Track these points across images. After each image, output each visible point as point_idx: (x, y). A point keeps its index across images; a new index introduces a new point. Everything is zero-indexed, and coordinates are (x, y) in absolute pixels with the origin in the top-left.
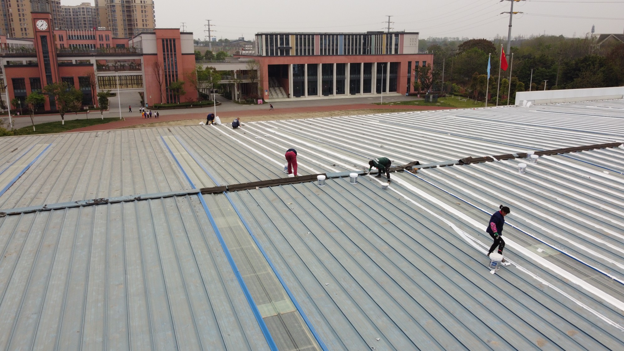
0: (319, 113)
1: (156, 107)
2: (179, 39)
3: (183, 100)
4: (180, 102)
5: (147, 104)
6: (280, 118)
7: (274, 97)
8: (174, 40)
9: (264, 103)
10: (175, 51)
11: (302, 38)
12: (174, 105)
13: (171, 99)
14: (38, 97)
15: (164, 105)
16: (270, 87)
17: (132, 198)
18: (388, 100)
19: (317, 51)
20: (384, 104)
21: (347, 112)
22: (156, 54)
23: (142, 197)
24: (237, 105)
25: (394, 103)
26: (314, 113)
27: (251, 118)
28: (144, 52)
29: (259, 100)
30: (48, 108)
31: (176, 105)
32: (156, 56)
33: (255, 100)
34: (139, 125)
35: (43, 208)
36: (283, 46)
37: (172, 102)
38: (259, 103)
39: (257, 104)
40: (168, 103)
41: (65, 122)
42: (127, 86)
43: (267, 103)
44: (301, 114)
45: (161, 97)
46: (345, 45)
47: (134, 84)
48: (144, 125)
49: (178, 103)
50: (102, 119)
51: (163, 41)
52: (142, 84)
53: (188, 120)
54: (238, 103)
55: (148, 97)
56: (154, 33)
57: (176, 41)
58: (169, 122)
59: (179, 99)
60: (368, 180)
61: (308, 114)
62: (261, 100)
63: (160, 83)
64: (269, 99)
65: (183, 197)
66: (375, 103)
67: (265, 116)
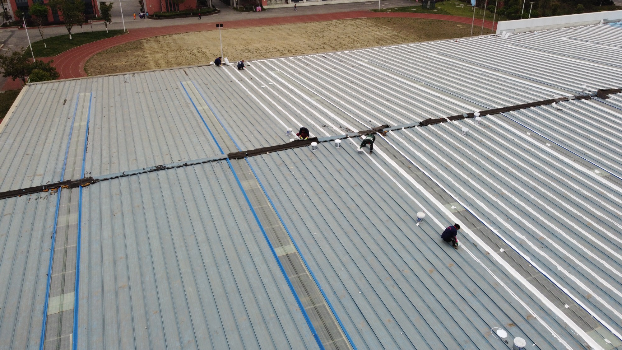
0: (318, 23)
1: (156, 16)
3: (182, 7)
4: (180, 10)
5: (147, 12)
6: (279, 30)
7: (272, 2)
9: (263, 10)
12: (174, 14)
13: (171, 7)
15: (164, 14)
17: (182, 164)
18: (386, 5)
20: (382, 10)
21: (344, 21)
23: (188, 163)
24: (236, 12)
25: (391, 9)
26: (312, 24)
27: (251, 30)
29: (258, 8)
30: (51, 19)
31: (177, 13)
33: (253, 7)
34: (144, 39)
35: (123, 175)
37: (171, 10)
38: (258, 10)
39: (255, 11)
40: (168, 10)
43: (265, 10)
44: (299, 25)
45: (161, 6)
48: (148, 39)
49: (178, 11)
50: (106, 31)
53: (190, 33)
54: (236, 9)
55: (148, 6)
58: (172, 35)
59: (178, 7)
60: (349, 143)
61: (306, 24)
62: (260, 7)
64: (267, 5)
65: (216, 162)
66: (373, 10)
67: (265, 28)
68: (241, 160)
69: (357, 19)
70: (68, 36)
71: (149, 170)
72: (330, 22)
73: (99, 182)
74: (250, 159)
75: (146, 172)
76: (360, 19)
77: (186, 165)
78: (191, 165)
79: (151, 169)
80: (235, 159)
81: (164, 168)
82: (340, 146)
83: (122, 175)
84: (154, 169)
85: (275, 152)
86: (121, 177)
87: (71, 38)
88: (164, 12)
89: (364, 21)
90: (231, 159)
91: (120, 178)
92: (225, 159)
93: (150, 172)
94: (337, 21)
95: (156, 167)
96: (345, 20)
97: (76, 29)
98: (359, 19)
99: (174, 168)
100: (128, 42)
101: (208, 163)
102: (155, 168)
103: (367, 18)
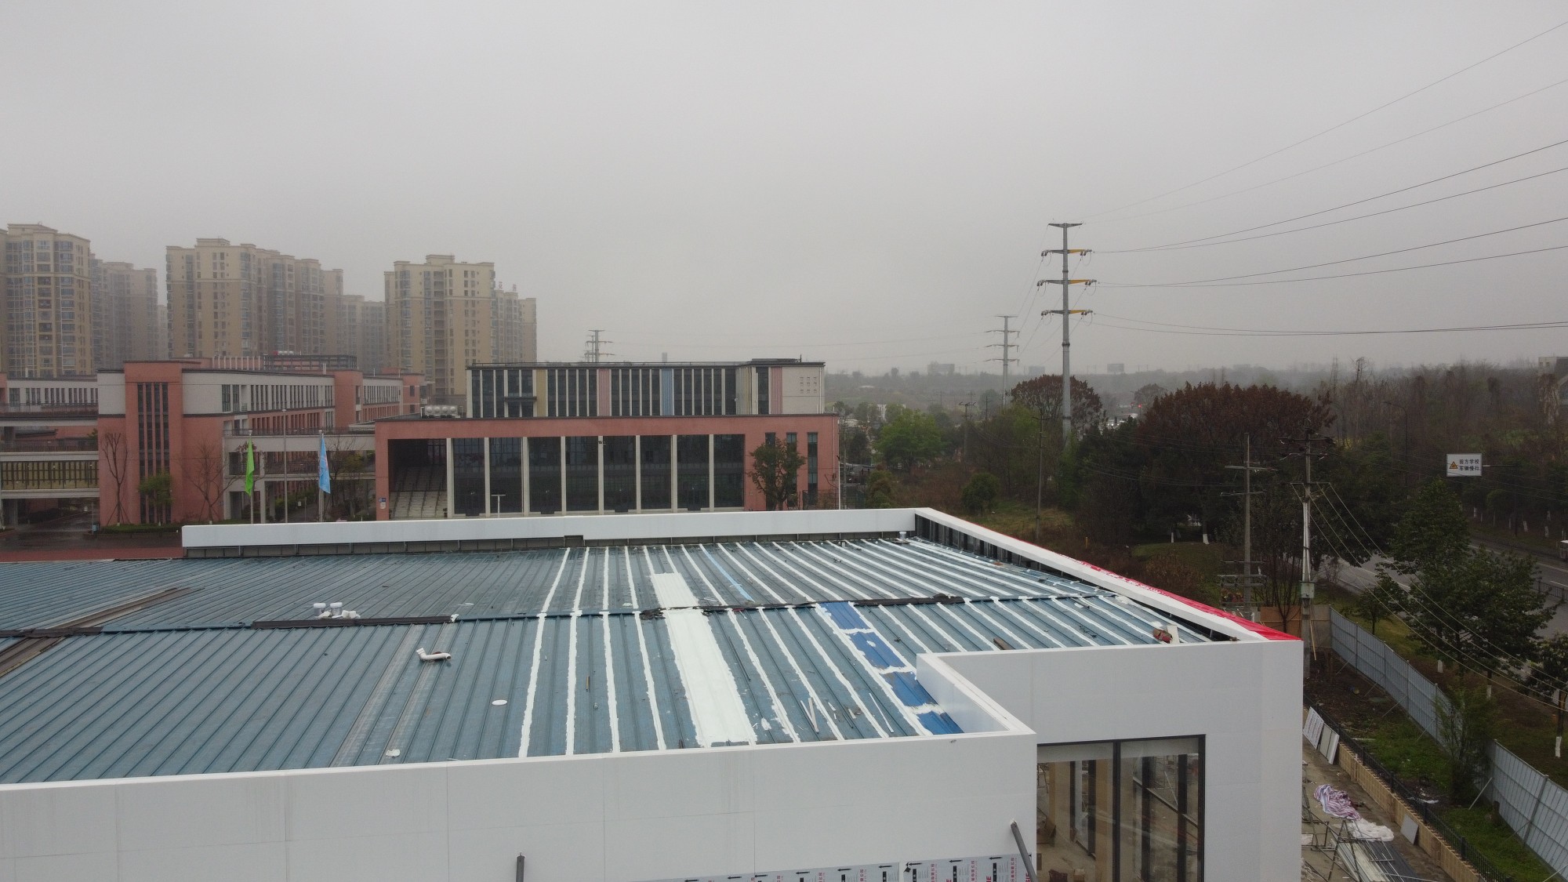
2: (179, 383)
5: (96, 524)
8: (165, 385)
10: (166, 409)
16: (391, 490)
19: (604, 406)
22: (122, 416)
28: (101, 412)
31: (151, 527)
32: (122, 419)
46: (678, 391)
47: (80, 479)
51: (140, 387)
52: (96, 479)
56: (121, 371)
57: (169, 387)
63: (117, 478)
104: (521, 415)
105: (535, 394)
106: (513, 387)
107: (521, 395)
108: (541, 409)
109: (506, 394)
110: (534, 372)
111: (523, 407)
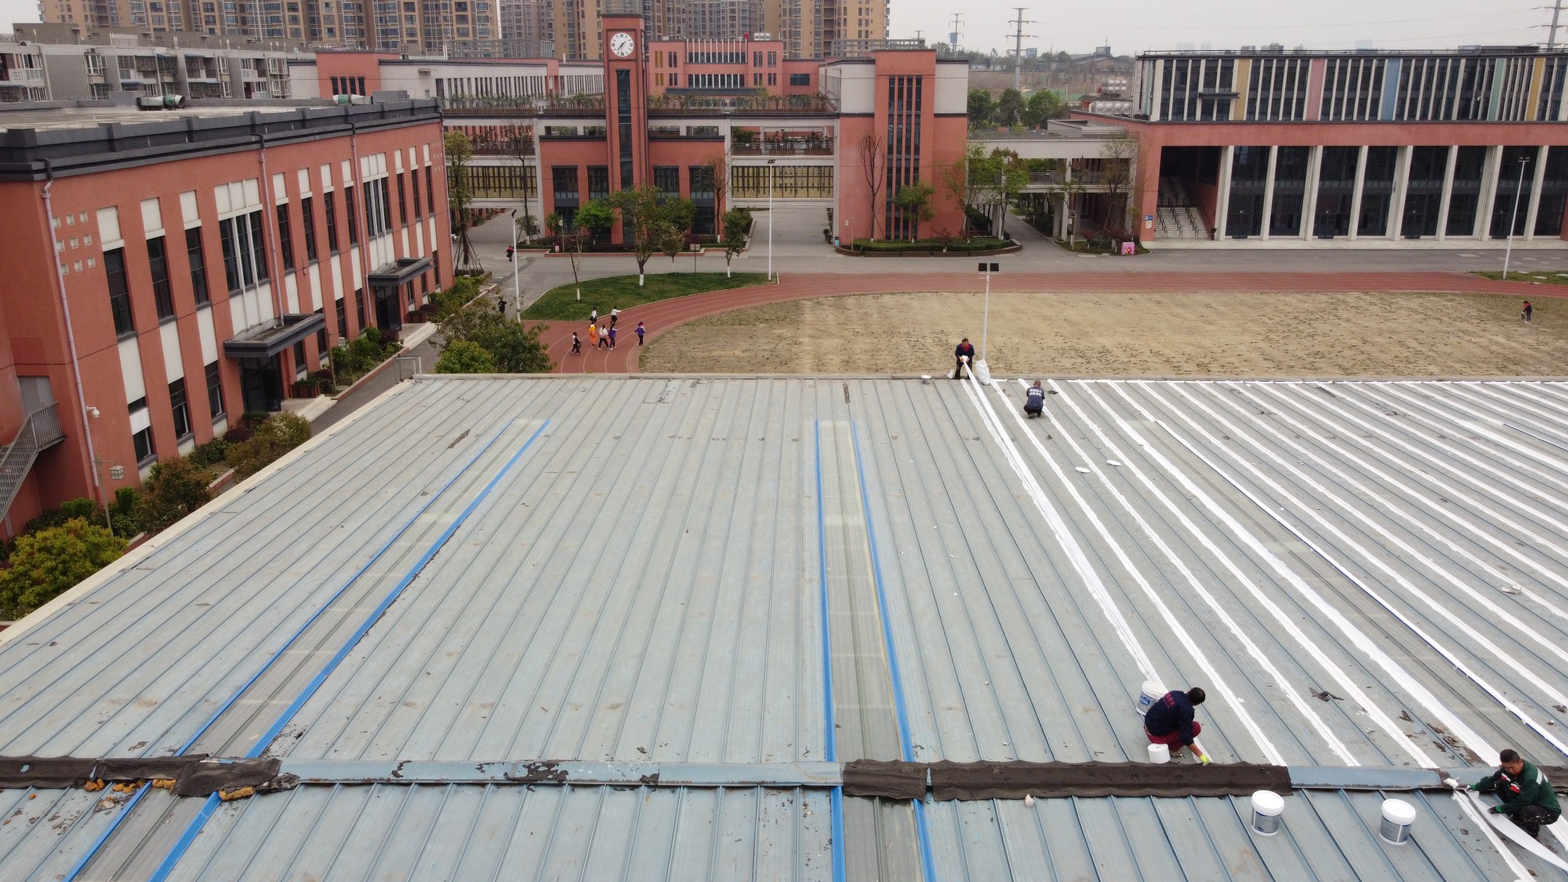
0: (1300, 296)
1: (857, 247)
2: (932, 76)
3: (925, 232)
4: (918, 239)
5: (837, 238)
6: (1177, 305)
7: (1170, 234)
8: (919, 81)
9: (1139, 250)
10: (918, 107)
11: (1271, 68)
12: (901, 245)
13: (897, 228)
14: (599, 213)
15: (876, 245)
16: (1160, 205)
18: (1525, 262)
19: (1312, 109)
20: (1513, 277)
21: (1386, 297)
22: (871, 115)
23: (663, 779)
24: (1063, 252)
25: (1547, 274)
26: (1281, 297)
27: (1096, 299)
28: (844, 109)
29: (1125, 244)
30: (617, 238)
31: (908, 245)
32: (870, 119)
33: (1114, 242)
34: (809, 300)
35: (392, 777)
36: (1211, 90)
37: (897, 237)
38: (1124, 251)
39: (1119, 253)
40: (888, 237)
41: (647, 278)
42: (796, 191)
43: (1147, 251)
44: (1241, 296)
45: (873, 224)
46: (1404, 88)
47: (813, 187)
48: (820, 299)
49: (913, 241)
50: (726, 274)
51: (892, 80)
52: (830, 187)
53: (929, 295)
54: (1066, 246)
55: (841, 222)
56: (872, 62)
57: (923, 81)
58: (881, 294)
59: (916, 230)
60: (1456, 826)
61: (1264, 297)
62: (1132, 244)
63: (873, 188)
64: (1155, 239)
65: (784, 796)
66: (1482, 273)
67: (1137, 296)
68: (898, 807)
69: (1427, 294)
70: (637, 277)
71: (500, 777)
72: (1340, 296)
73: (292, 788)
74: (938, 812)
75: (482, 784)
76: (1439, 295)
77: (653, 783)
78: (673, 787)
79: (506, 774)
80: (871, 798)
81: (559, 782)
82: (1405, 839)
83: (387, 774)
84: (518, 775)
85: (1066, 797)
86: (383, 784)
87: (641, 283)
88: (879, 241)
89: (1451, 300)
90: (851, 796)
91: (375, 788)
92: (828, 789)
93: (499, 785)
94: (1362, 296)
95: (529, 767)
96: (1389, 294)
97: (659, 265)
98: (1434, 294)
99: (599, 786)
100: (768, 302)
101: (747, 792)
102: (523, 773)
103: (1464, 295)
104: (1214, 118)
105: (1234, 90)
106: (1209, 83)
107: (1217, 90)
108: (1238, 110)
109: (1201, 89)
110: (1236, 62)
111: (1217, 106)
